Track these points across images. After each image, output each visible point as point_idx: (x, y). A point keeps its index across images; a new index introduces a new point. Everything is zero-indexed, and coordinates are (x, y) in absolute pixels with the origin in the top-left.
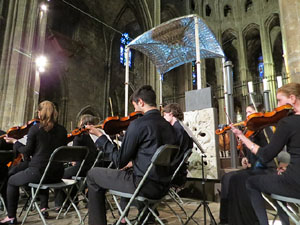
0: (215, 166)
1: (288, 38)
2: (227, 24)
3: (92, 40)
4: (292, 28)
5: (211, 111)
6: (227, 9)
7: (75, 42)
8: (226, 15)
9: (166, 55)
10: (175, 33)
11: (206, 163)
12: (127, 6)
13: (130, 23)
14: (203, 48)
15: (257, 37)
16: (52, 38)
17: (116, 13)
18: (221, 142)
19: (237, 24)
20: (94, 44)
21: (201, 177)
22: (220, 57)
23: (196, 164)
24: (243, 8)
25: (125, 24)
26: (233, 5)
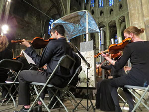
0: (94, 80)
1: (131, 16)
2: (101, 19)
3: (34, 21)
4: (133, 12)
5: (92, 52)
6: (102, 13)
7: (26, 21)
8: (101, 15)
9: (72, 30)
10: (76, 19)
11: (89, 79)
12: (54, 6)
13: (54, 15)
14: (90, 27)
15: (115, 27)
16: (13, 18)
17: (48, 9)
18: (97, 71)
19: (106, 20)
20: (35, 23)
21: (86, 86)
22: (98, 32)
23: (84, 80)
24: (109, 12)
25: (52, 15)
26: (105, 11)
